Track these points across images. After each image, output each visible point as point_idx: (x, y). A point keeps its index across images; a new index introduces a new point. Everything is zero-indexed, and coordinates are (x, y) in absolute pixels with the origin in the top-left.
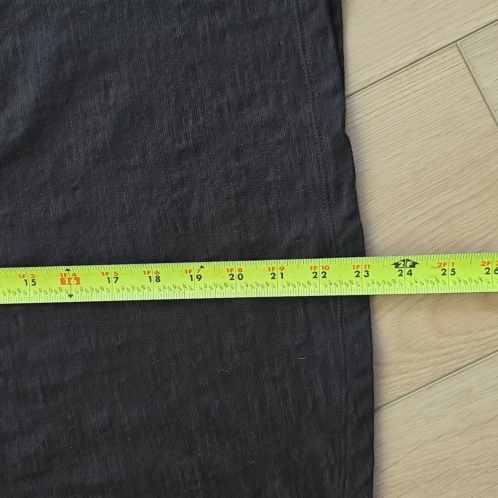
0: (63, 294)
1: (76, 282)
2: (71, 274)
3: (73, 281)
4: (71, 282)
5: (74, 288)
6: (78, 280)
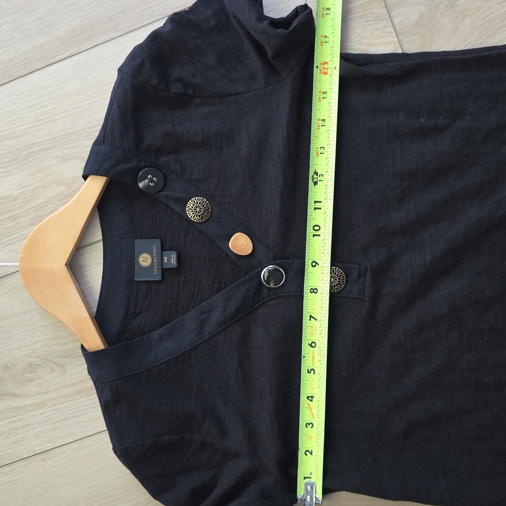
0: (333, 73)
1: (326, 65)
2: (320, 66)
3: (326, 66)
4: (326, 68)
5: (330, 66)
6: (325, 63)
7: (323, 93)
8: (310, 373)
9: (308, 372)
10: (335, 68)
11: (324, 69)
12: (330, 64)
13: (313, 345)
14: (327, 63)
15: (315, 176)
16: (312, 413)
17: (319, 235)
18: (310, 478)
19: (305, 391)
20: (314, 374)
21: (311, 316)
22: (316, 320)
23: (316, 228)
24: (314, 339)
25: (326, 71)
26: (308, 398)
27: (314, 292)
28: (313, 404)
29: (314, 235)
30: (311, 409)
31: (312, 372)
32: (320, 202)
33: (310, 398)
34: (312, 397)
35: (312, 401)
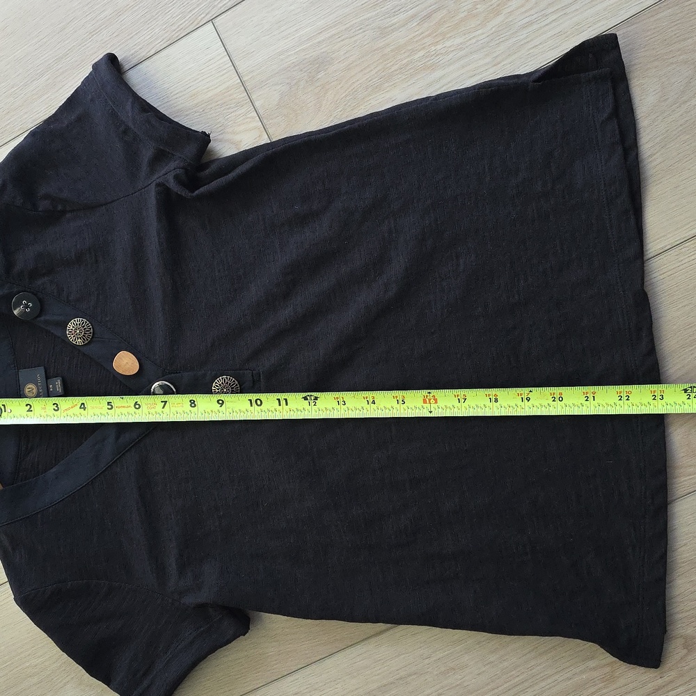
0: (425, 410)
1: (434, 402)
2: (431, 396)
4: (431, 402)
5: (433, 406)
6: (436, 400)
7: (403, 401)
8: (108, 405)
9: (108, 403)
10: (431, 412)
11: (430, 400)
12: (435, 406)
13: (137, 406)
14: (436, 402)
15: (313, 398)
16: (69, 409)
17: (251, 406)
18: (5, 411)
19: (90, 401)
20: (108, 409)
21: (166, 402)
22: (163, 408)
23: (259, 402)
24: (144, 407)
25: (428, 402)
26: (83, 404)
27: (192, 403)
28: (77, 410)
29: (250, 400)
30: (72, 407)
31: (110, 407)
32: (287, 404)
33: (83, 406)
34: (85, 409)
35: (80, 408)
